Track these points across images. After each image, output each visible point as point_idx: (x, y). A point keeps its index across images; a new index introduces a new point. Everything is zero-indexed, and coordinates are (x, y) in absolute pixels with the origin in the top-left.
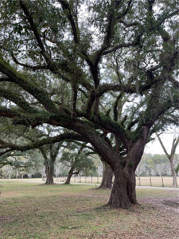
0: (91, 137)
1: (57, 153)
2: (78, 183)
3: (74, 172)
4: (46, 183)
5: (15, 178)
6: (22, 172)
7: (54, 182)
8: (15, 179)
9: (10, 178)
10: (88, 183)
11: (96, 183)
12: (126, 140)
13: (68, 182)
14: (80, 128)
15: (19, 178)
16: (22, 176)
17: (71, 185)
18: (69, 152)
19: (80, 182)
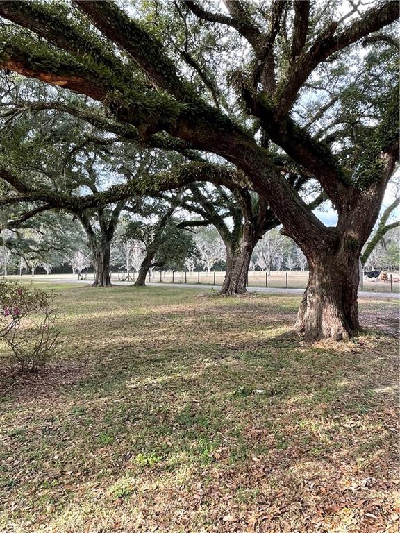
0: (266, 175)
1: (114, 222)
2: (170, 285)
3: (153, 262)
4: (96, 283)
5: (16, 272)
6: (31, 263)
7: (112, 283)
8: (17, 276)
9: (6, 273)
10: (178, 283)
11: (196, 284)
12: (340, 187)
13: (141, 282)
14: (244, 150)
15: (26, 274)
16: (33, 270)
17: (148, 288)
18: (140, 222)
19: (161, 282)
